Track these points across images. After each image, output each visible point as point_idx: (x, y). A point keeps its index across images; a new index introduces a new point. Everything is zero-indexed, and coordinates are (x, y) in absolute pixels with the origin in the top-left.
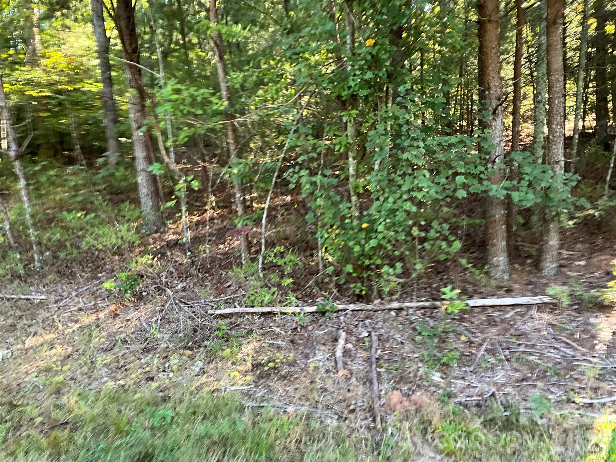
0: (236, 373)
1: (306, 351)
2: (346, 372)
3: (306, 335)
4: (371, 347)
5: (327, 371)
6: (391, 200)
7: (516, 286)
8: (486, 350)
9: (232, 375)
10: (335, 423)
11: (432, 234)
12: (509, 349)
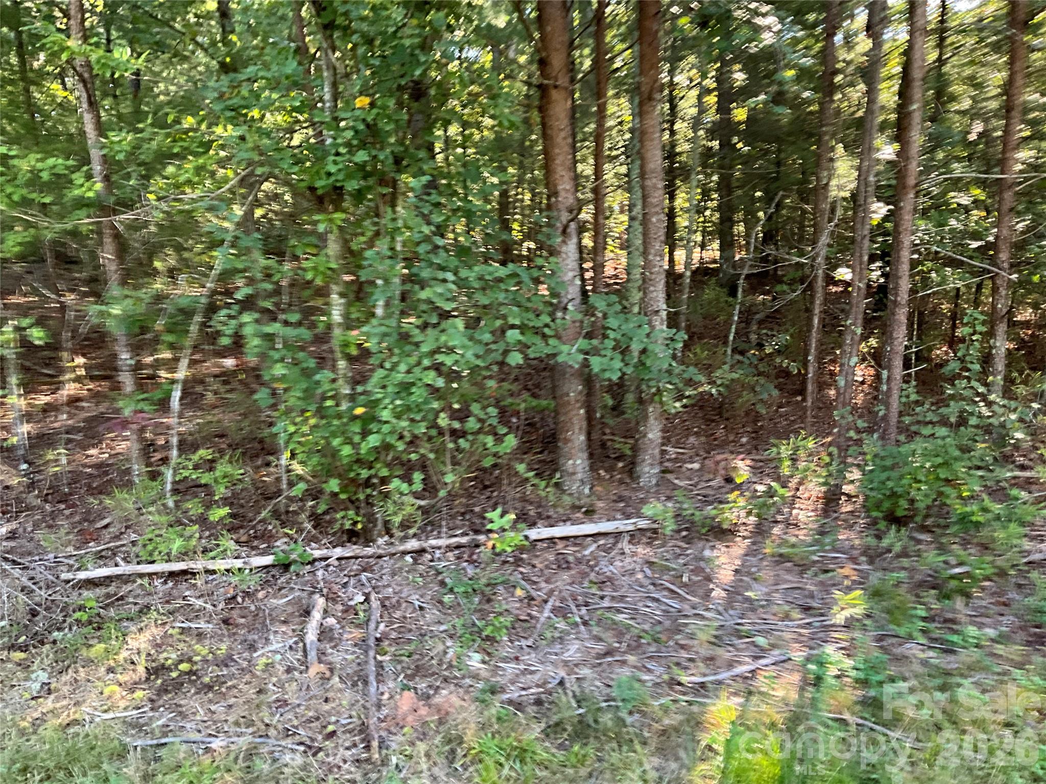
0: (116, 688)
1: (250, 637)
2: (322, 668)
3: (253, 608)
4: (368, 620)
5: (289, 670)
6: (403, 367)
7: (600, 504)
8: (554, 610)
9: (107, 691)
10: (299, 760)
11: (472, 424)
12: (586, 604)
